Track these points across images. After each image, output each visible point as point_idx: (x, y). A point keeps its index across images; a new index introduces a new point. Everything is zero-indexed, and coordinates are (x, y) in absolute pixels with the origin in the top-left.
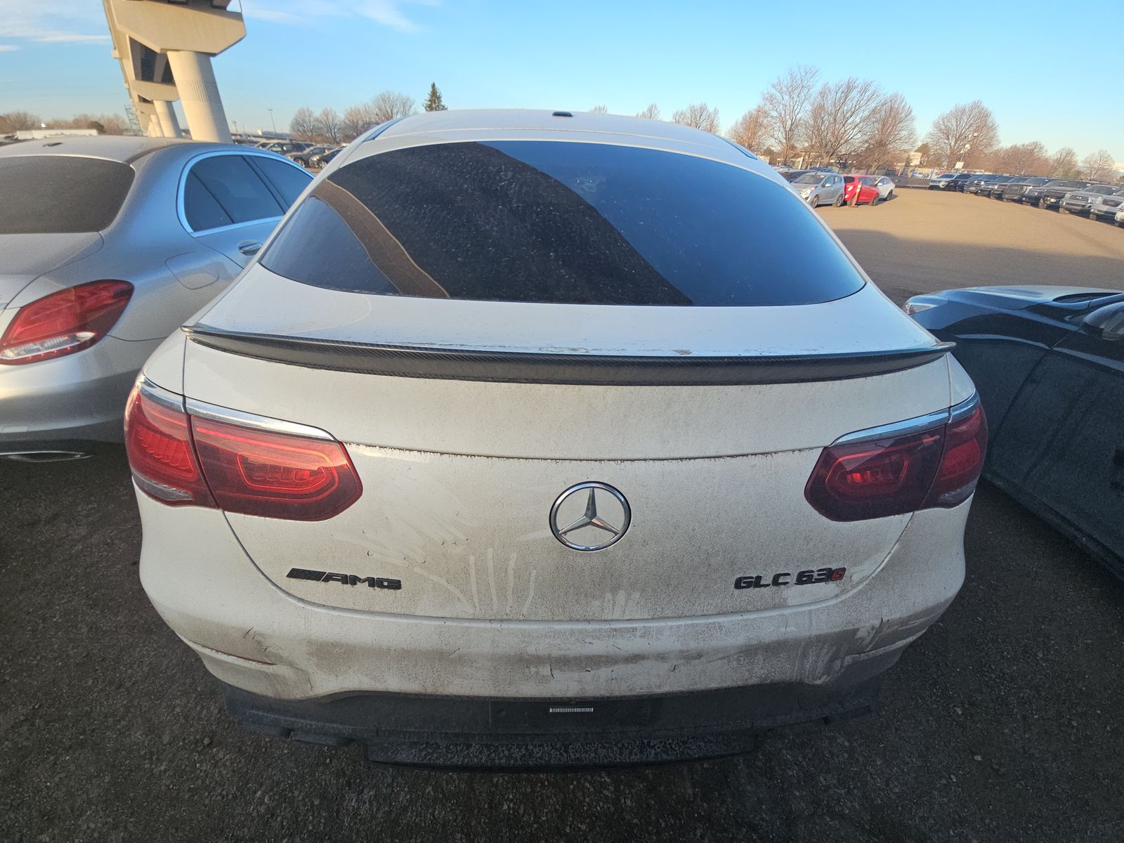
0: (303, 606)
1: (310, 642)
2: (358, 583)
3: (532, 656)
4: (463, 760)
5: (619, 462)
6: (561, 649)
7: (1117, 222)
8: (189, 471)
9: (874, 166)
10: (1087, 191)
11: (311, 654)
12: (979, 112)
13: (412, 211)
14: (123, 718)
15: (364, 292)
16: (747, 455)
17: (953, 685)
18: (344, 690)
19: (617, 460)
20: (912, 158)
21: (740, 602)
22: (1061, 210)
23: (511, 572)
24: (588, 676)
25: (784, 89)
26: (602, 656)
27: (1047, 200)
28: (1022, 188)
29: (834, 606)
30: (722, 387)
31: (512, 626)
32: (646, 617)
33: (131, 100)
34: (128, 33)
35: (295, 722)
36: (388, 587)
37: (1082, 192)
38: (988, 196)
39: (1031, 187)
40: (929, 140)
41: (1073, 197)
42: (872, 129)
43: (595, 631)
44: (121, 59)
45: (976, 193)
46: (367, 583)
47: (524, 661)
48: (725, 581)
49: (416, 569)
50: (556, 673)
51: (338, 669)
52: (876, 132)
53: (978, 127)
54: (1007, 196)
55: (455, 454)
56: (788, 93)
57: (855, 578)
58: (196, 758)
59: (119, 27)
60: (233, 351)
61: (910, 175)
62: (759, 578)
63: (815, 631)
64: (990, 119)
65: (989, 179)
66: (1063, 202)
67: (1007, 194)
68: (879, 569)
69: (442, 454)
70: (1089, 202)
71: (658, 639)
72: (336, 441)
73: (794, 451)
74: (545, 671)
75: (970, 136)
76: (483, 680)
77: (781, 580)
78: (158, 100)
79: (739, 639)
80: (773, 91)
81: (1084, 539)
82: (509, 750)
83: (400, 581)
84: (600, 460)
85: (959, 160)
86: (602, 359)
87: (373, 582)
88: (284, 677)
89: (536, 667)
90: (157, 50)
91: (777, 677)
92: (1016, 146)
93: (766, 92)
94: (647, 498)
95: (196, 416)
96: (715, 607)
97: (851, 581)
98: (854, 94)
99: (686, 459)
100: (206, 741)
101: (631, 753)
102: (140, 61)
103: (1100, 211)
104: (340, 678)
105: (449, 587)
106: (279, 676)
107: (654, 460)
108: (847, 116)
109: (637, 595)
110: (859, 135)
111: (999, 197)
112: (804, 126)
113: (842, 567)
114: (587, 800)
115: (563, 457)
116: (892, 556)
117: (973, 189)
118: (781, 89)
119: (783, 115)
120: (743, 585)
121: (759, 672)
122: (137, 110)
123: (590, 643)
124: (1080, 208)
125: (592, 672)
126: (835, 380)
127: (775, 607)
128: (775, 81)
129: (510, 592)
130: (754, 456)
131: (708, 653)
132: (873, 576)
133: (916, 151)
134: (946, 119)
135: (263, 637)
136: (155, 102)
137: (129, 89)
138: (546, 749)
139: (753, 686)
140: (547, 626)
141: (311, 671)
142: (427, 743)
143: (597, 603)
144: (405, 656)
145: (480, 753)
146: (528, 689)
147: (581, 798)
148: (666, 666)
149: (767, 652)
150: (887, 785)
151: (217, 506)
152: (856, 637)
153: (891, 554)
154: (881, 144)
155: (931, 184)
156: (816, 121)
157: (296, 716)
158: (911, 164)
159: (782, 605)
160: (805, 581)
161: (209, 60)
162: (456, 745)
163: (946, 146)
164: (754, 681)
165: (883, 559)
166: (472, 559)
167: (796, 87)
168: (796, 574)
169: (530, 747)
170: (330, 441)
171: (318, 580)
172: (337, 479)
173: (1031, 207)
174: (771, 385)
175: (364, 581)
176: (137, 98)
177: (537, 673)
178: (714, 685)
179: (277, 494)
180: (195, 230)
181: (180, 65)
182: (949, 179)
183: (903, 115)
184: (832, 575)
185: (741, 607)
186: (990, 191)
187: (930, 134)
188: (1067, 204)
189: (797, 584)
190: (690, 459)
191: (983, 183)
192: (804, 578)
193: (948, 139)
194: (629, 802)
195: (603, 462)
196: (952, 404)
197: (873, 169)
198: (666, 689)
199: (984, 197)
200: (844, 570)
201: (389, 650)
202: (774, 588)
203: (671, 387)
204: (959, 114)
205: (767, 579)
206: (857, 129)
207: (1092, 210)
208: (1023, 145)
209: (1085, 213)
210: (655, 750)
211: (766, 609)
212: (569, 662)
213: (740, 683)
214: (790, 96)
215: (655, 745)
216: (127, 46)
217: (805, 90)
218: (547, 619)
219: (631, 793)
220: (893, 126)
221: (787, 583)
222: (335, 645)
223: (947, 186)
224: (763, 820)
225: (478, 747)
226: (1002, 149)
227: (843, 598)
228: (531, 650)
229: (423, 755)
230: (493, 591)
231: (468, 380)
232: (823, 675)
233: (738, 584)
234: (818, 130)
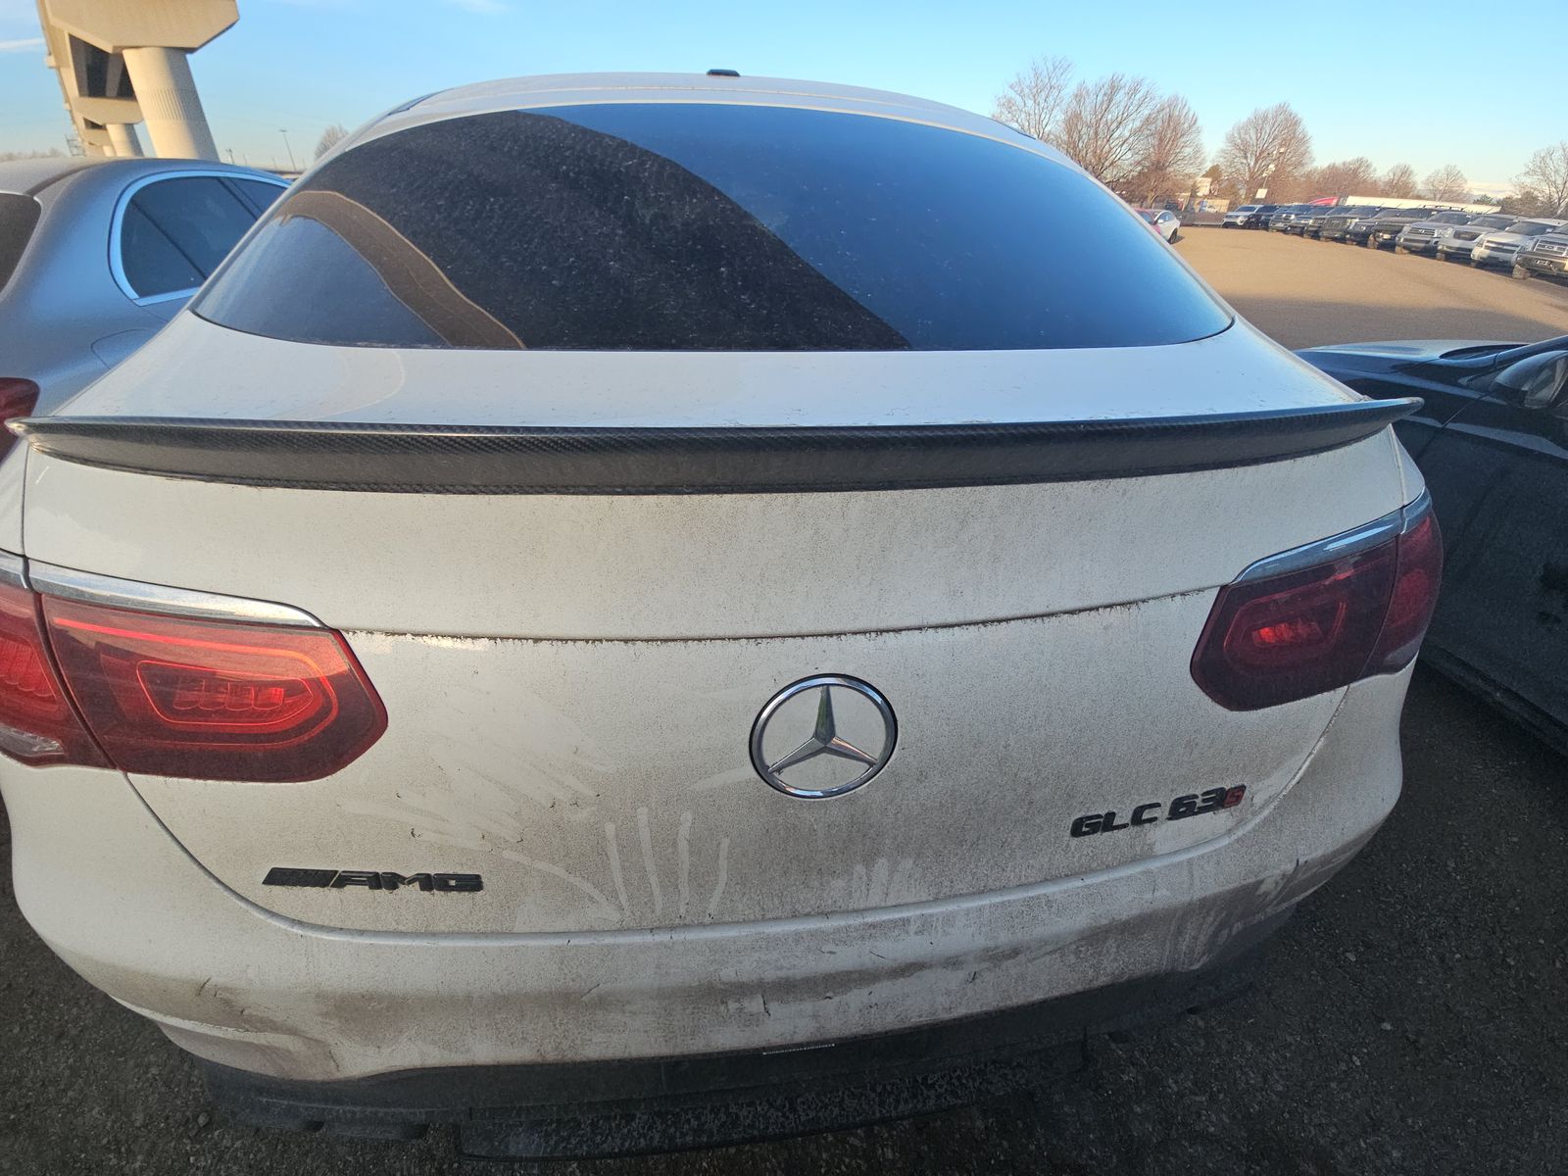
0: (300, 932)
1: (321, 996)
2: (401, 886)
3: (731, 984)
4: (623, 1145)
5: (873, 635)
6: (781, 968)
7: (1474, 261)
8: (51, 700)
9: (1150, 198)
10: (1432, 221)
11: (326, 1015)
12: (1286, 119)
13: (469, 207)
14: (70, 1086)
15: (375, 344)
16: (1097, 609)
17: (1339, 919)
18: (394, 1069)
19: (870, 632)
20: (1199, 185)
21: (1080, 858)
22: (1397, 249)
23: (683, 846)
24: (828, 1006)
25: (1027, 91)
26: (851, 972)
27: (1378, 237)
28: (1345, 222)
29: (1227, 847)
30: (1061, 485)
31: (692, 936)
32: (923, 899)
33: (75, 127)
34: (68, 29)
35: (324, 1110)
36: (459, 888)
37: (1425, 223)
38: (1301, 234)
39: (1357, 220)
40: (1221, 159)
41: (1415, 231)
42: (1145, 146)
43: (837, 930)
44: (58, 68)
45: (1284, 231)
46: (417, 885)
47: (715, 994)
48: (1056, 825)
49: (507, 854)
50: (773, 1006)
51: (380, 1035)
52: (1151, 149)
53: (1285, 139)
54: (1325, 233)
55: (562, 640)
56: (1031, 96)
57: (1258, 800)
58: (188, 1148)
59: (54, 21)
60: (102, 463)
61: (1197, 209)
62: (1111, 815)
63: (1198, 894)
64: (1300, 130)
65: (1302, 211)
66: (1400, 239)
67: (1327, 230)
68: (1294, 782)
69: (537, 640)
70: (1435, 236)
71: (946, 933)
72: (325, 628)
73: (1173, 596)
74: (755, 1005)
75: (1275, 152)
76: (646, 1032)
77: (1145, 816)
78: (111, 123)
79: (1079, 920)
80: (1011, 94)
81: (1498, 694)
82: (698, 1118)
83: (478, 877)
84: (837, 635)
85: (1261, 186)
86: (843, 433)
87: (428, 882)
88: (289, 1051)
89: (738, 1001)
90: (109, 49)
91: (1139, 970)
92: (1334, 164)
93: (1001, 94)
94: (926, 697)
95: (48, 594)
96: (1040, 871)
97: (1252, 805)
98: (1120, 96)
99: (993, 622)
100: (202, 1120)
101: (898, 1102)
102: (84, 69)
103: (1450, 248)
104: (386, 1051)
105: (571, 879)
106: (278, 1049)
107: (936, 627)
108: (1113, 127)
109: (908, 864)
110: (1129, 155)
111: (1315, 235)
112: (1055, 143)
113: (1240, 783)
114: (824, 1156)
115: (769, 632)
116: (1314, 759)
117: (1280, 225)
118: (1022, 91)
119: (1026, 128)
120: (1084, 829)
121: (1112, 966)
122: (83, 140)
123: (831, 953)
124: (1422, 245)
125: (837, 999)
126: (1249, 464)
127: (1134, 860)
128: (1014, 80)
129: (684, 877)
130: (1109, 609)
131: (1029, 948)
132: (1284, 793)
133: (1203, 176)
134: (1243, 129)
135: (231, 993)
136: (108, 127)
137: (71, 111)
138: (759, 1109)
139: (1101, 989)
140: (753, 930)
141: (331, 1041)
142: (559, 1121)
143: (839, 884)
144: (502, 1005)
145: (650, 1128)
146: (726, 1036)
147: (815, 1154)
148: (962, 974)
149: (1122, 933)
150: (1265, 1080)
151: (111, 764)
152: (1257, 893)
153: (1312, 756)
154: (1159, 167)
155: (1225, 220)
156: (1070, 136)
157: (326, 1101)
158: (1198, 194)
159: (1148, 855)
160: (1184, 812)
161: (185, 59)
162: (608, 1118)
163: (1245, 166)
164: (1103, 980)
165: (1301, 764)
166: (610, 829)
167: (1042, 88)
168: (1169, 804)
169: (733, 1109)
170: (313, 628)
171: (324, 885)
172: (334, 700)
173: (1357, 247)
174: (1144, 478)
175: (411, 881)
176: (83, 121)
177: (741, 1010)
178: (1038, 996)
179: (217, 736)
180: (142, 294)
181: (143, 70)
182: (1249, 213)
183: (1186, 125)
184: (1223, 799)
185: (1081, 866)
186: (1303, 228)
187: (1223, 151)
188: (1406, 240)
189: (1169, 819)
190: (1000, 621)
191: (1293, 217)
192: (1182, 808)
193: (1246, 158)
194: (889, 1155)
195: (843, 637)
196: (1406, 503)
197: (1149, 201)
198: (961, 1011)
199: (1296, 237)
200: (1242, 788)
201: (469, 998)
202: (1137, 828)
203: (968, 489)
204: (1259, 122)
205: (1124, 817)
206: (1125, 145)
207: (1440, 247)
208: (1344, 164)
209: (1429, 252)
210: (936, 1090)
211: (1122, 864)
212: (794, 986)
213: (1079, 988)
214: (1035, 102)
215: (934, 1084)
216: (65, 44)
217: (1055, 92)
218: (752, 917)
219: (891, 1136)
220: (1173, 141)
221: (1155, 819)
222: (368, 998)
223: (1247, 222)
224: (1092, 1157)
225: (645, 1117)
226: (1316, 170)
227: (1240, 833)
228: (728, 974)
229: (552, 1142)
230: (653, 880)
231: (573, 494)
232: (1204, 954)
233: (1077, 830)
234: (1074, 148)
